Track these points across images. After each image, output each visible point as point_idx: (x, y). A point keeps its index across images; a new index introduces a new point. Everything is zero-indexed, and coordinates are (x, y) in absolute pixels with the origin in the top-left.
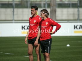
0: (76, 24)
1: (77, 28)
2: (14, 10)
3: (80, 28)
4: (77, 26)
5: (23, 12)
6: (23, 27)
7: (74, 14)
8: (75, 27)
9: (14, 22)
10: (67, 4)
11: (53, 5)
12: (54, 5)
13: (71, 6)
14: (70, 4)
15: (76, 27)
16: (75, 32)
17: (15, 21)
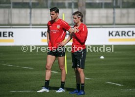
0: (111, 30)
1: (113, 36)
2: (31, 11)
3: (116, 35)
4: (112, 32)
5: (41, 14)
6: (43, 33)
7: (107, 17)
8: (110, 34)
9: (31, 26)
10: (99, 3)
11: (81, 6)
12: (83, 5)
13: (103, 6)
14: (102, 3)
15: (112, 34)
16: (110, 40)
17: (33, 25)
